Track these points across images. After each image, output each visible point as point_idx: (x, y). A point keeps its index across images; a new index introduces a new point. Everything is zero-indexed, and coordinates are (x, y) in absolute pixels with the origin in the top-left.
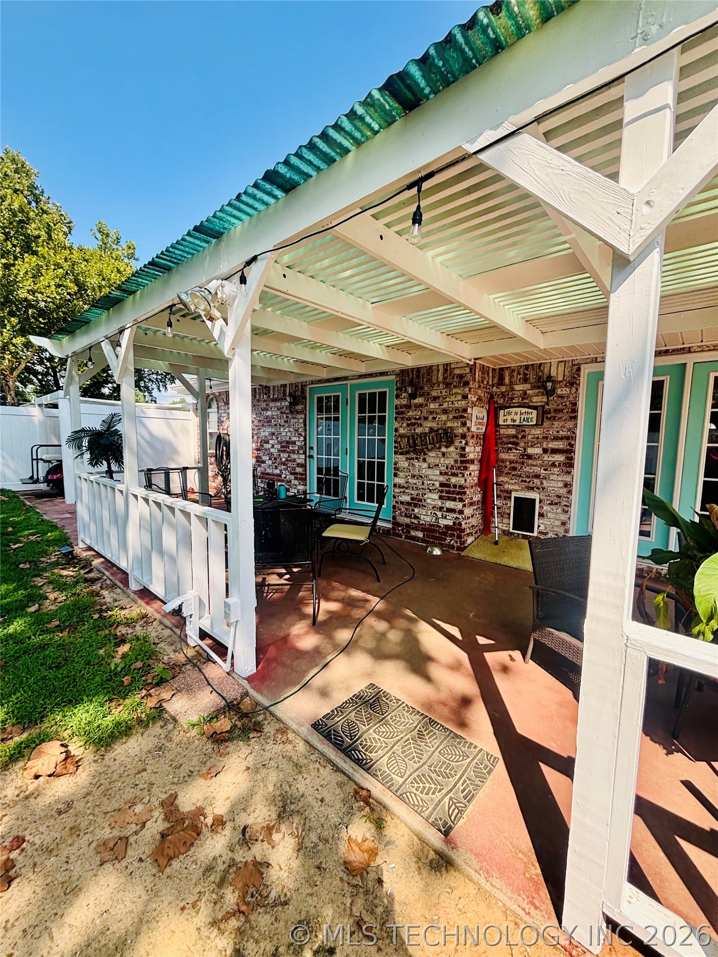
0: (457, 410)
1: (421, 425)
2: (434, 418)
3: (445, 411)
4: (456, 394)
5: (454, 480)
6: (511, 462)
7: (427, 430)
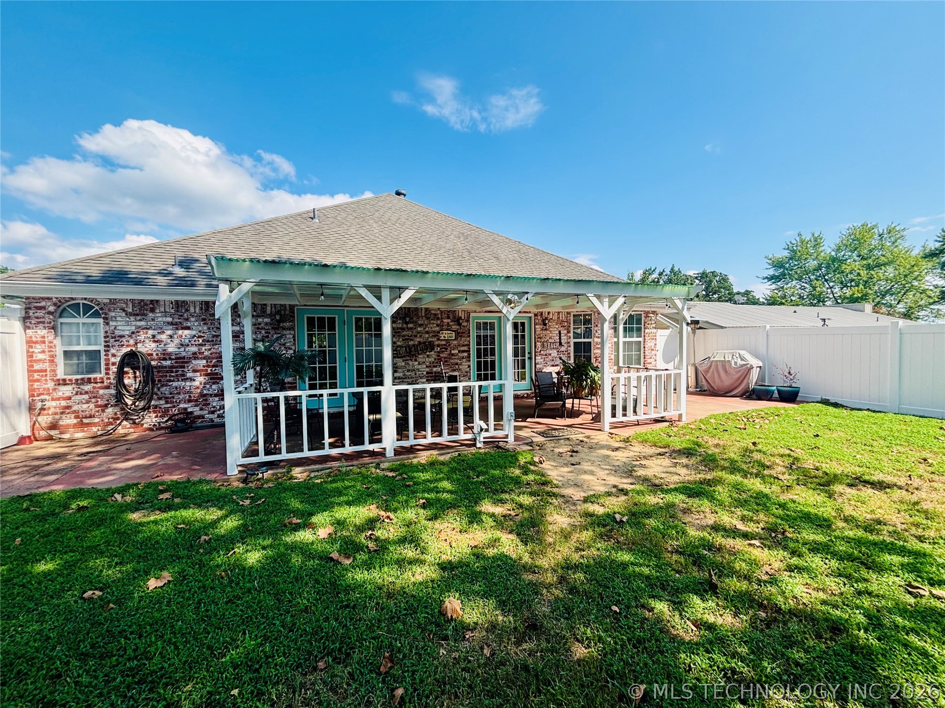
0: (434, 332)
1: (412, 340)
2: (421, 336)
3: (427, 332)
4: (433, 323)
5: (435, 369)
6: (445, 358)
7: (417, 343)
